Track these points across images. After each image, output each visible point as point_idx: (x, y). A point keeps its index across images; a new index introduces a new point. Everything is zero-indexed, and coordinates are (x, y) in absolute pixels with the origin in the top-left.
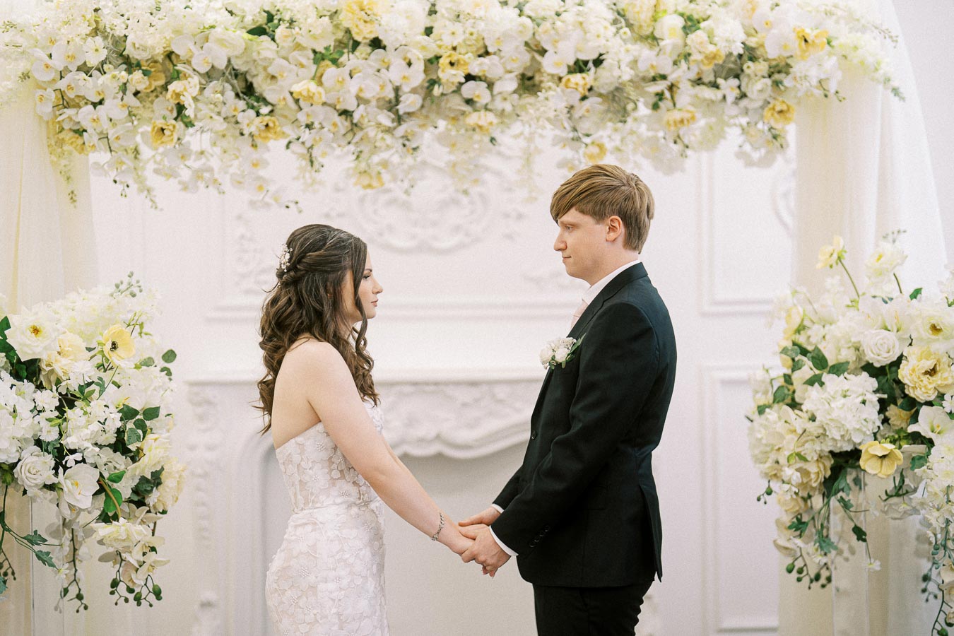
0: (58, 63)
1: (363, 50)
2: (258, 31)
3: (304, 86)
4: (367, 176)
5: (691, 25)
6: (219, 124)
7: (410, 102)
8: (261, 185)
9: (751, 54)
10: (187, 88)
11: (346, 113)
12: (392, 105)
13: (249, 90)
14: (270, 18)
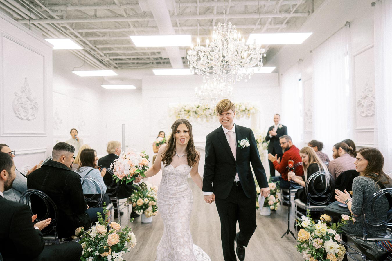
0: (178, 111)
1: (208, 109)
2: (197, 107)
3: (202, 113)
4: (207, 121)
5: (240, 107)
6: (194, 116)
7: (212, 114)
8: (197, 122)
9: (246, 109)
10: (191, 113)
11: (206, 115)
12: (210, 114)
13: (196, 113)
14: (198, 106)
